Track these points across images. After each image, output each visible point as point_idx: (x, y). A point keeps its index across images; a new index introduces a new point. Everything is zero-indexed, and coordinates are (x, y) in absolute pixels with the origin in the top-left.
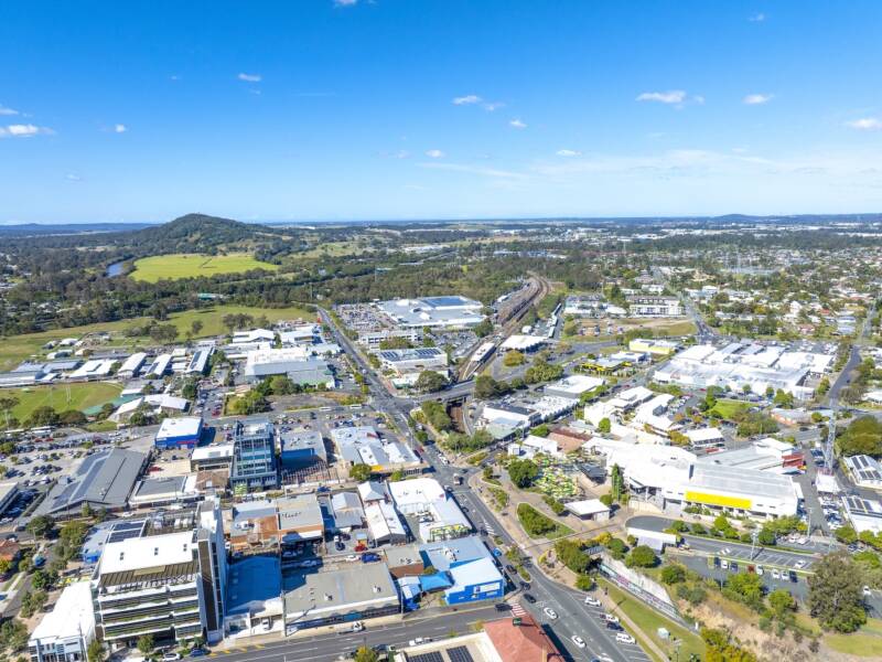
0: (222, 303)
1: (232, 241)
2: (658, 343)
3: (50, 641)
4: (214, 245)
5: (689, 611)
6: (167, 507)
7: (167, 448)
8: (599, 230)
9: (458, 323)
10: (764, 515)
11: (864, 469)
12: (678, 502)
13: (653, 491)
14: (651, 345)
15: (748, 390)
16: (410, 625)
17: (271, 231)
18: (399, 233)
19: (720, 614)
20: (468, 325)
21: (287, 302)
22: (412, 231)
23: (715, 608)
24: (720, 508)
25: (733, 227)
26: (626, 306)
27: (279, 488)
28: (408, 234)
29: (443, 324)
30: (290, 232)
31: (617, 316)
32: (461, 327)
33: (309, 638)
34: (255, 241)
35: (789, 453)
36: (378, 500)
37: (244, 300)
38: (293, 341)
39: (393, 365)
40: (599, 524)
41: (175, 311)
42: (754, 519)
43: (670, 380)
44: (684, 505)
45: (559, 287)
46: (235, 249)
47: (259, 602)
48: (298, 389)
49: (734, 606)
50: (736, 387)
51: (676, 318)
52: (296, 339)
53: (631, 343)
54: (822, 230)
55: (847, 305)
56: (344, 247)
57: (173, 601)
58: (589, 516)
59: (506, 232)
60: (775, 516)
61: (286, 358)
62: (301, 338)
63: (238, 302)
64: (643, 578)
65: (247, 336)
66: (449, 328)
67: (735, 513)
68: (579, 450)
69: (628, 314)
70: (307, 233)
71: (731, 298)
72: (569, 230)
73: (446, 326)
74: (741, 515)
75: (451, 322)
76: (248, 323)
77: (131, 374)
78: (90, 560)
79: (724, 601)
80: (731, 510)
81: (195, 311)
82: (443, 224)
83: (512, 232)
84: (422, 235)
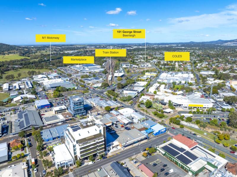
0: (21, 68)
1: (9, 50)
2: (152, 73)
3: (63, 162)
4: (2, 52)
5: (203, 129)
6: (57, 124)
7: (41, 109)
8: (116, 47)
9: (97, 71)
10: (206, 108)
11: (217, 97)
12: (187, 107)
13: (180, 105)
14: (151, 74)
15: (180, 83)
16: (151, 142)
17: (20, 47)
18: (60, 48)
19: (210, 129)
20: (100, 71)
21: (42, 67)
22: (64, 47)
23: (209, 128)
24: (196, 107)
25: (148, 46)
26: (138, 65)
27: (86, 115)
28: (63, 48)
29: (93, 71)
30: (27, 48)
31: (136, 67)
32: (98, 72)
33: (129, 149)
34: (17, 50)
35: (201, 95)
36: (119, 115)
37: (27, 67)
38: (53, 77)
39: (90, 82)
40: (172, 114)
41: (7, 71)
42: (203, 109)
43: (161, 81)
44: (188, 108)
45: (116, 61)
46: (11, 53)
47: (112, 142)
48: (68, 90)
49: (213, 126)
50: (177, 82)
51: (151, 67)
52: (54, 77)
53: (146, 74)
54: (169, 46)
55: (187, 63)
56: (46, 52)
57: (98, 145)
58: (169, 113)
59: (91, 47)
60: (208, 108)
61: (56, 82)
62: (55, 77)
63: (26, 68)
64: (191, 124)
65: (38, 77)
66: (95, 72)
67: (200, 108)
68: (154, 98)
69: (139, 67)
70: (31, 48)
71: (161, 62)
72: (108, 47)
73: (94, 72)
74: (201, 109)
75: (95, 70)
76: (35, 73)
77: (8, 89)
78: (47, 141)
79: (211, 126)
80: (199, 107)
81: (13, 71)
82: (71, 45)
83: (93, 47)
84: (67, 48)
